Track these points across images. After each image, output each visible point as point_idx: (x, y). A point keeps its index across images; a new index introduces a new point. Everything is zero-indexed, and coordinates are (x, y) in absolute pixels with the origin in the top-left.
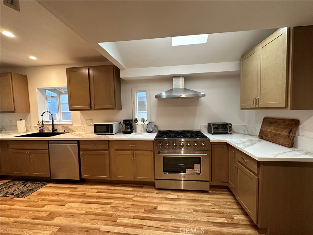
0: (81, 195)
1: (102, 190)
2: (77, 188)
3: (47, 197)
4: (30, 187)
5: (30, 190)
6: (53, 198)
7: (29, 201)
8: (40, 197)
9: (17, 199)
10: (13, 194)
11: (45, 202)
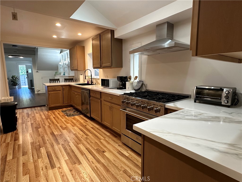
0: (84, 126)
1: (94, 128)
2: (87, 121)
3: (73, 121)
4: (74, 113)
5: (73, 115)
6: (75, 122)
7: (68, 119)
8: (72, 119)
9: (66, 117)
10: (67, 114)
11: (70, 122)
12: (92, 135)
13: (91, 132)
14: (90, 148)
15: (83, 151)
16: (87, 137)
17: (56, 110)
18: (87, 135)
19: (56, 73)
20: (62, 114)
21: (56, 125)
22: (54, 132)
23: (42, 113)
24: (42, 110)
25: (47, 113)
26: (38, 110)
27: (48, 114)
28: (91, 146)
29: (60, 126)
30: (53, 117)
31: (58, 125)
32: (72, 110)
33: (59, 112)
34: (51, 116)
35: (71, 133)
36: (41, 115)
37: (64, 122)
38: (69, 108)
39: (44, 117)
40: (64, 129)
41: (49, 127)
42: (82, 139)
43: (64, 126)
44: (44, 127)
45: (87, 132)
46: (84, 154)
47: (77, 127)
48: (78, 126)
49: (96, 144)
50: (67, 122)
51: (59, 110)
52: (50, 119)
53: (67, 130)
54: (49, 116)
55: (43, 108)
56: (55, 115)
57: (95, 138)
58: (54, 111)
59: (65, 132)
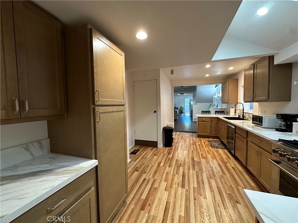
0: (224, 162)
1: (236, 168)
3: (215, 153)
4: (219, 146)
5: (217, 147)
6: (216, 154)
7: (210, 150)
8: (214, 151)
9: (210, 147)
10: (211, 145)
11: (212, 154)
12: (230, 176)
13: (230, 171)
14: (222, 188)
15: (213, 188)
16: (223, 176)
17: (204, 139)
18: (224, 173)
19: (211, 105)
20: (207, 143)
21: (198, 152)
22: (194, 158)
23: (191, 138)
24: (192, 136)
25: (195, 139)
26: (190, 135)
27: (195, 141)
28: (224, 188)
29: (201, 154)
30: (199, 145)
31: (200, 153)
32: (218, 142)
33: (205, 141)
34: (198, 143)
35: (208, 164)
36: (190, 140)
37: (206, 152)
38: (216, 140)
39: (192, 142)
40: (203, 158)
41: (193, 152)
42: (217, 175)
43: (205, 156)
44: (189, 150)
45: (225, 170)
46: (212, 191)
47: (217, 160)
48: (219, 160)
49: (231, 188)
50: (209, 152)
51: (206, 139)
52: (196, 145)
53: (206, 160)
54: (196, 142)
55: (194, 134)
56: (201, 142)
57: (232, 180)
58: (202, 139)
59: (203, 161)
